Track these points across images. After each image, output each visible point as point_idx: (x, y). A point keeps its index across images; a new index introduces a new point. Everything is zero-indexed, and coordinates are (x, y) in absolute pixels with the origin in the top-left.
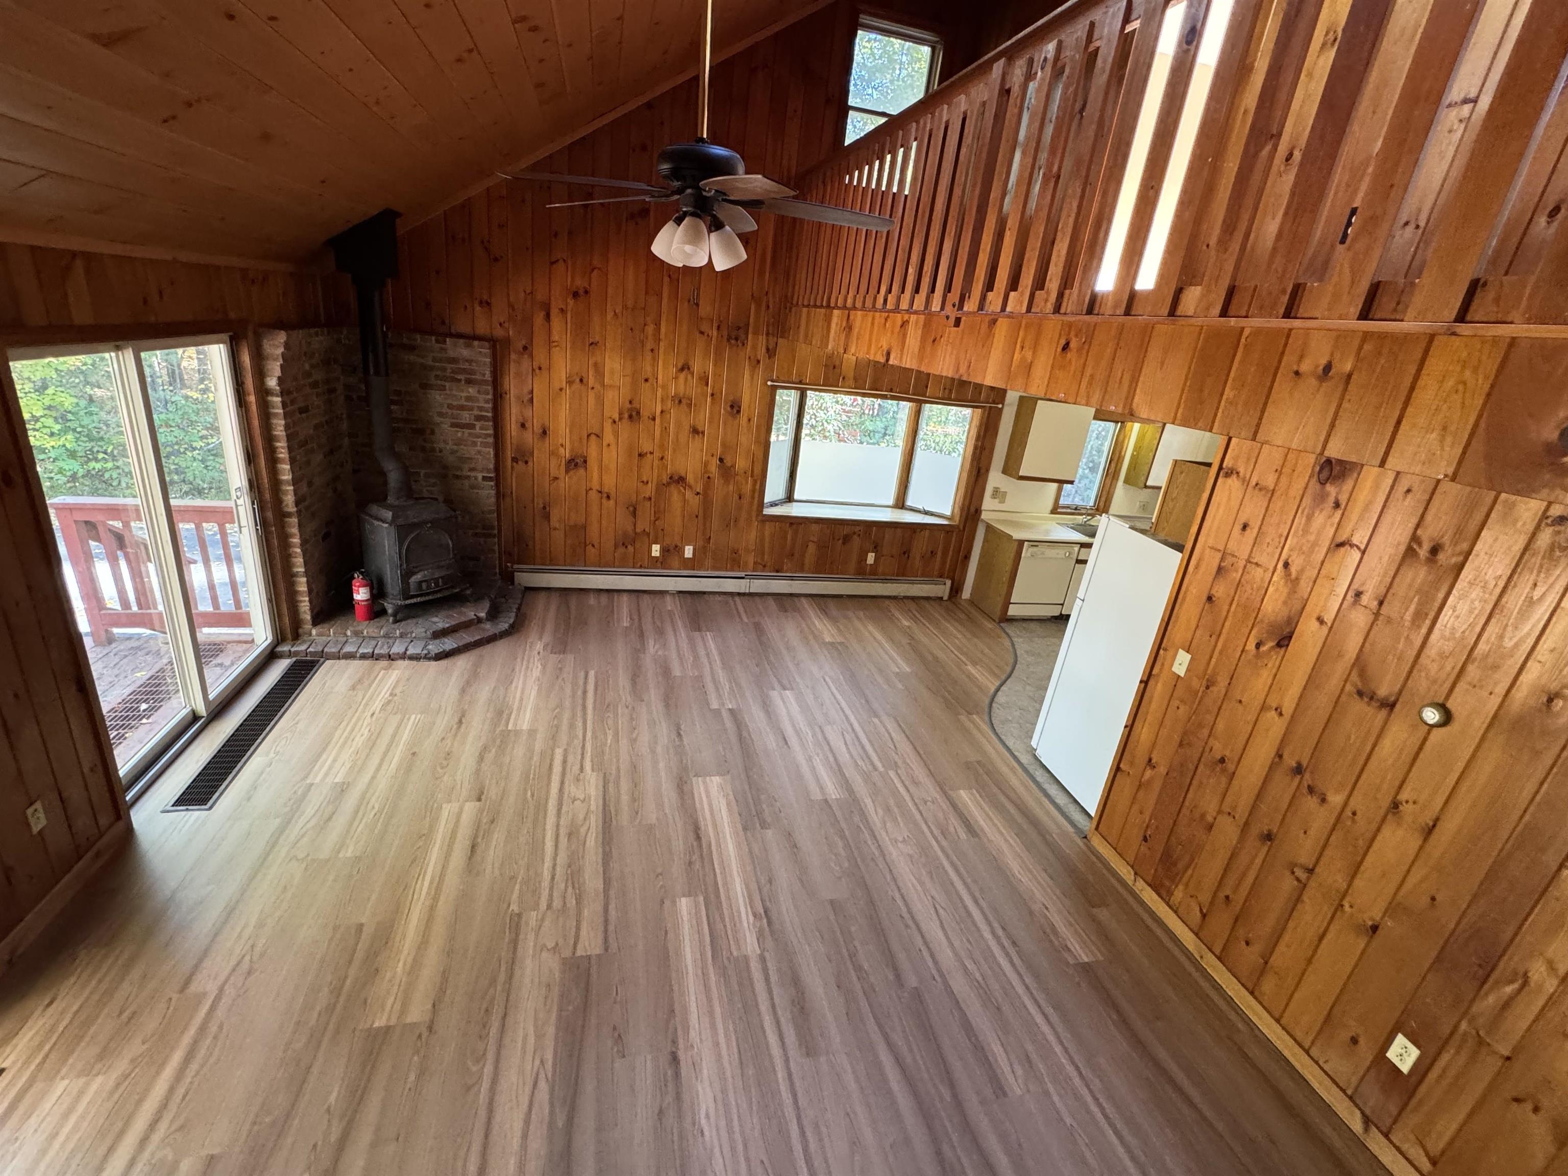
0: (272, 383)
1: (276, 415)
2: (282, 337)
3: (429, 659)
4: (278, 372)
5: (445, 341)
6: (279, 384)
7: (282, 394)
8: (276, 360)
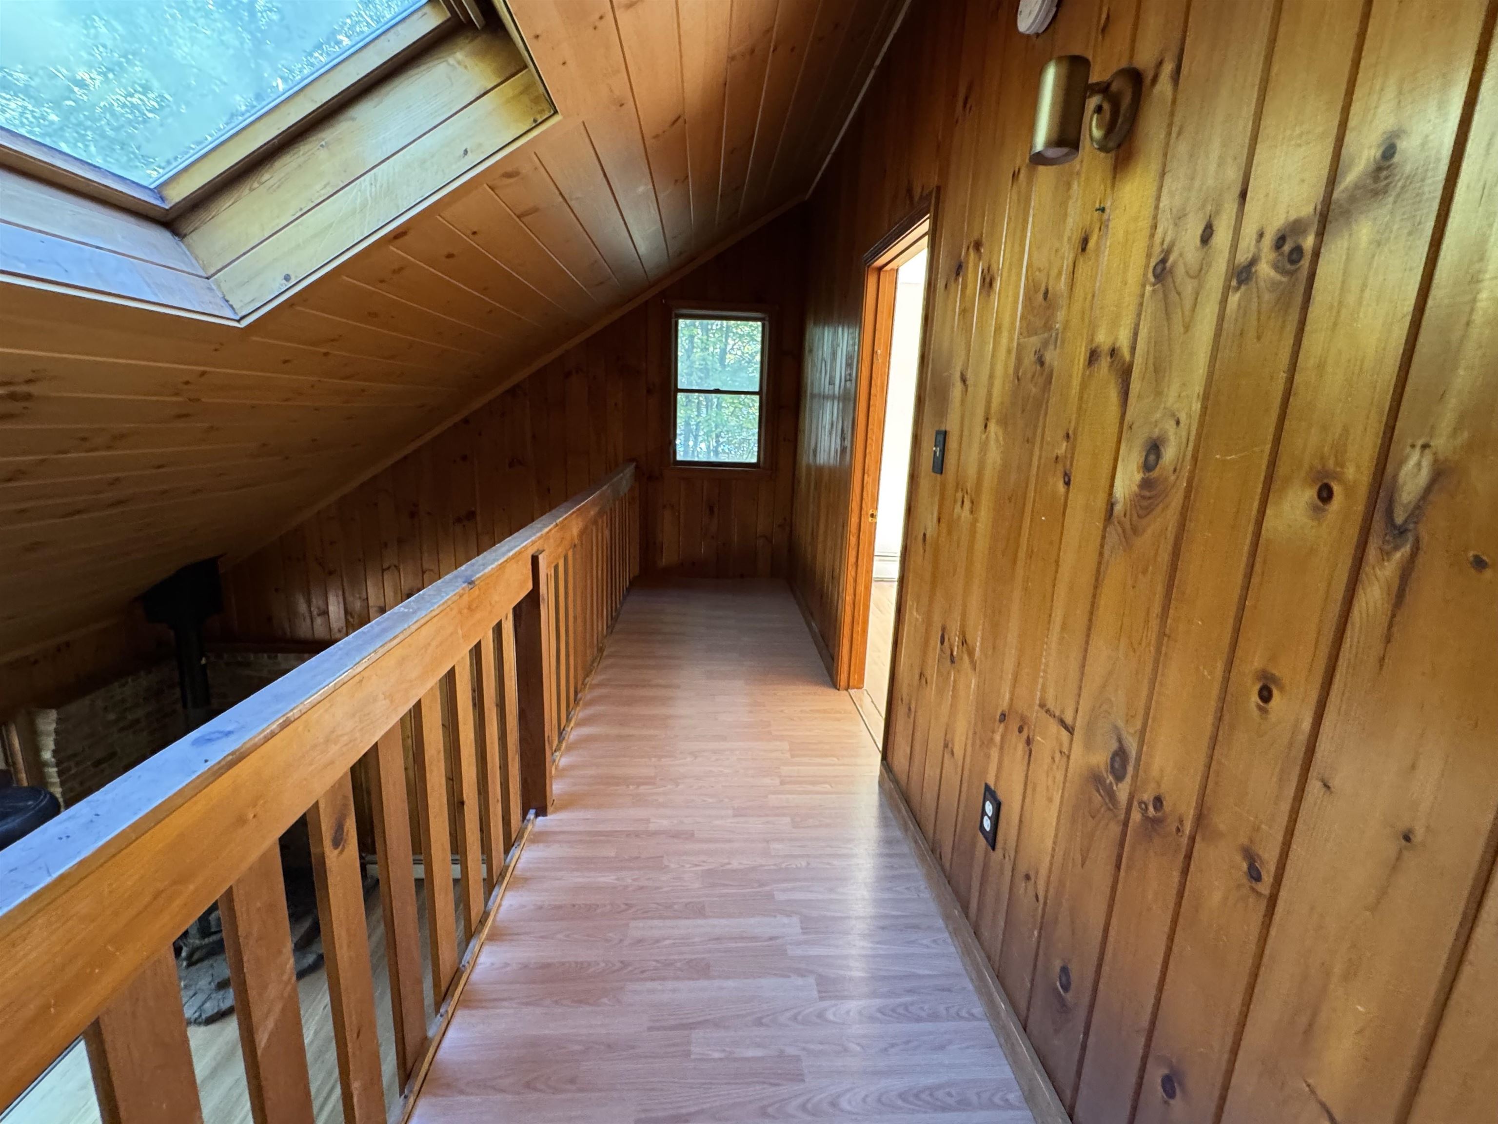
0: (47, 755)
1: (53, 784)
2: (53, 715)
3: (200, 1024)
4: (52, 746)
5: (276, 657)
6: (54, 757)
7: (57, 765)
8: (48, 735)
